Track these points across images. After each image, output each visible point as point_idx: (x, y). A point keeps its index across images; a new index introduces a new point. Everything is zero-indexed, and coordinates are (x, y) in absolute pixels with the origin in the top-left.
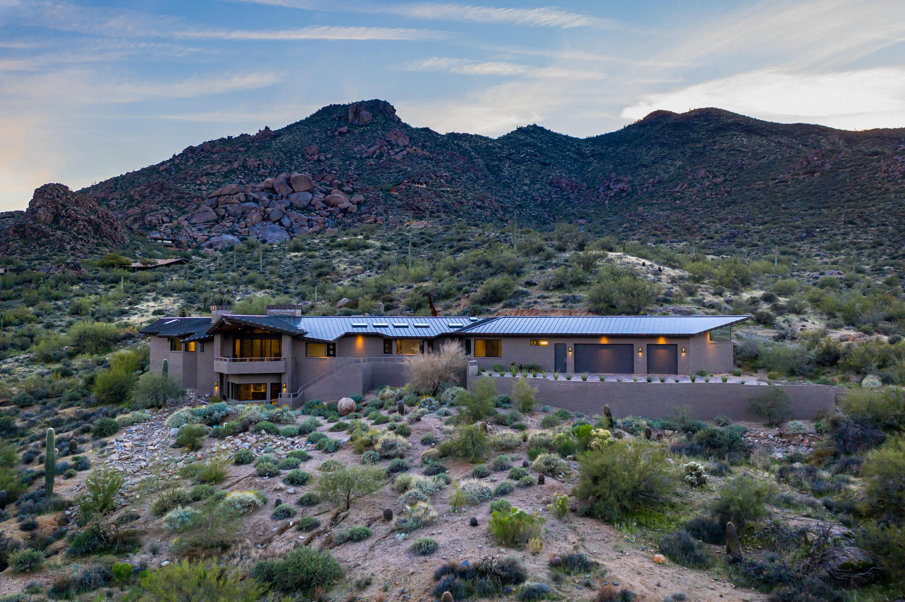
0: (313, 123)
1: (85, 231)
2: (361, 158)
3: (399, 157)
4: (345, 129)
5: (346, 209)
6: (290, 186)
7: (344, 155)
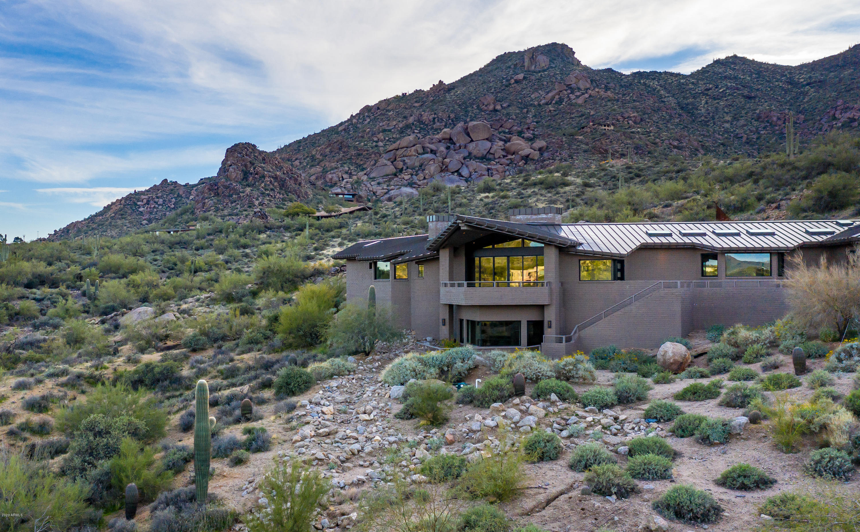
0: (487, 73)
1: (271, 186)
3: (580, 101)
4: (521, 76)
5: (527, 156)
6: (468, 135)
7: (521, 103)
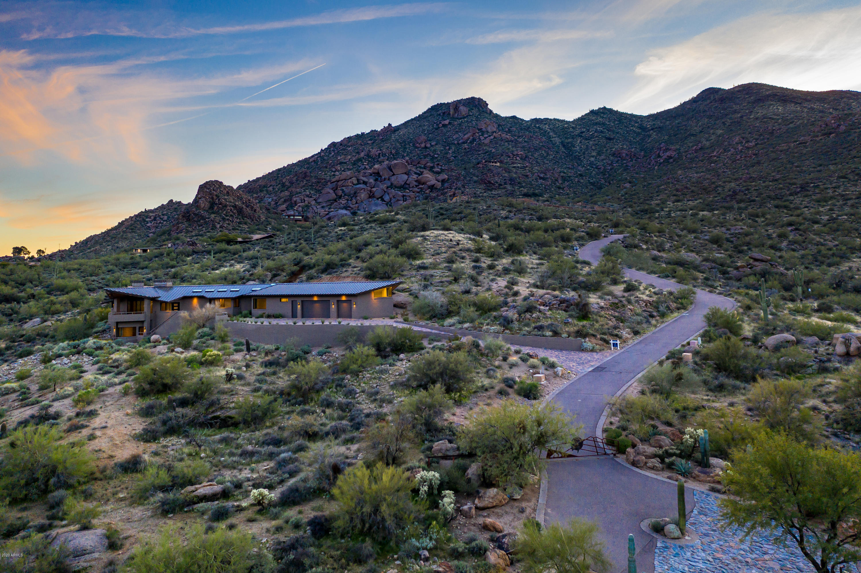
0: (424, 118)
2: (458, 144)
3: (487, 141)
4: (447, 122)
5: (433, 186)
6: (391, 170)
7: (445, 142)
